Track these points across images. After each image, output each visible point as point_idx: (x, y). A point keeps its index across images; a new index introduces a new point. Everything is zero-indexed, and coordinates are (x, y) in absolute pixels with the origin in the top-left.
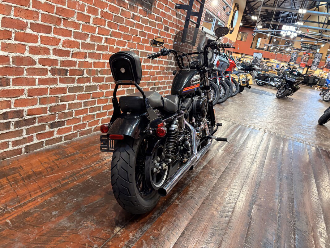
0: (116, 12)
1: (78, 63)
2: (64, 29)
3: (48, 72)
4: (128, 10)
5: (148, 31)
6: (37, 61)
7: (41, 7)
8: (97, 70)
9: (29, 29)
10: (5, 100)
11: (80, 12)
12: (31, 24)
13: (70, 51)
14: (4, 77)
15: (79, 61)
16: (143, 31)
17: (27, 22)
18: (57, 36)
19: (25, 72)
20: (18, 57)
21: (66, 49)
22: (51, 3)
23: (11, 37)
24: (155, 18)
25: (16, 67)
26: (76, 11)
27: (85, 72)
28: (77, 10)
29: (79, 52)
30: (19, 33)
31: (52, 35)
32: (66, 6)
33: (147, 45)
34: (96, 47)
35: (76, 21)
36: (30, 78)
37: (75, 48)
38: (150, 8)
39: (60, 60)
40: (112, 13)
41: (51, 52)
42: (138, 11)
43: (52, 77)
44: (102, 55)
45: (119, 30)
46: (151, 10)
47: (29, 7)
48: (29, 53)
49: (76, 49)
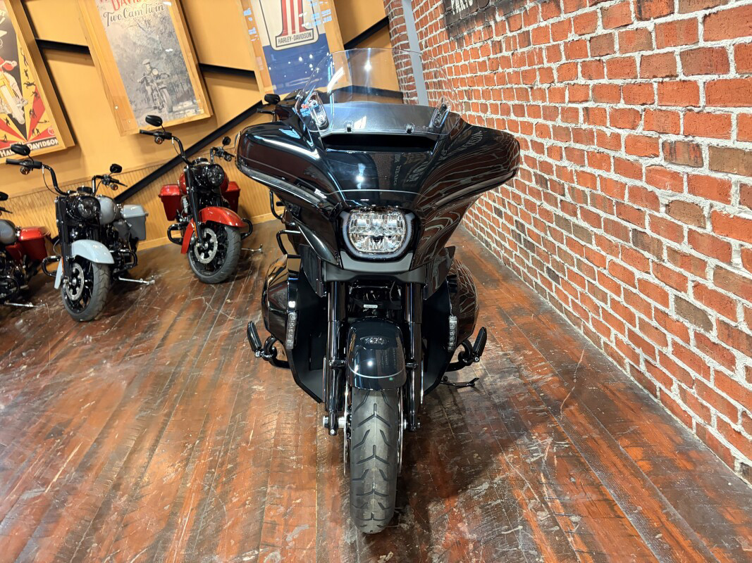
1: (554, 169)
3: (532, 178)
6: (523, 160)
8: (583, 191)
11: (540, 66)
13: (543, 145)
15: (556, 165)
17: (510, 105)
18: (530, 120)
21: (539, 140)
26: (536, 67)
27: (566, 190)
28: (538, 64)
29: (552, 146)
31: (526, 119)
32: (528, 64)
34: (572, 135)
35: (540, 86)
39: (537, 159)
40: (583, 37)
41: (530, 144)
43: (536, 187)
44: (586, 153)
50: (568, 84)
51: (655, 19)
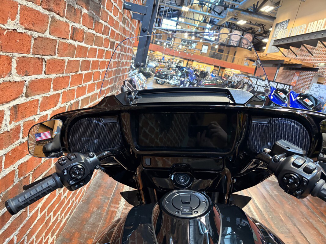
5: (92, 58)
16: (87, 59)
24: (103, 29)
33: (90, 83)
38: (97, 9)
40: (29, 33)
42: (82, 19)
45: (45, 73)
46: (98, 13)
51: (79, 42)
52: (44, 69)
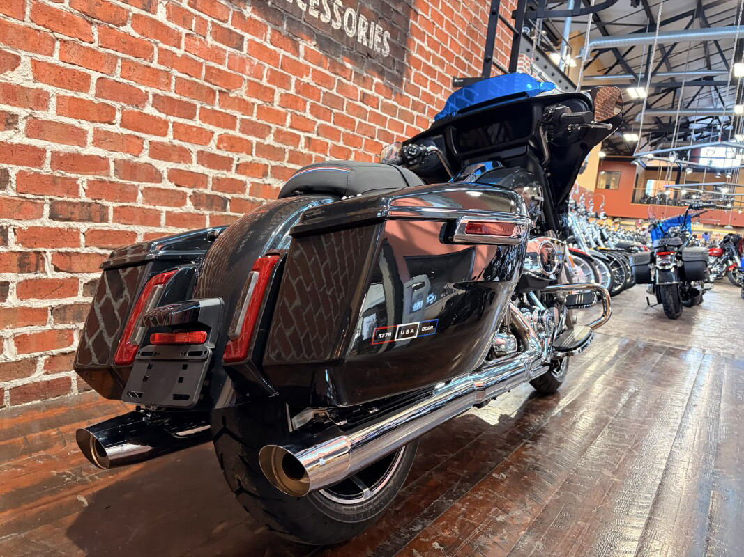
0: (327, 85)
1: (249, 185)
2: (221, 112)
3: (186, 200)
4: (351, 83)
5: (397, 131)
6: (165, 175)
7: (174, 64)
9: (150, 107)
10: (97, 253)
11: (252, 79)
12: (155, 95)
13: (232, 159)
14: (96, 203)
15: (251, 183)
16: (386, 129)
17: (147, 92)
18: (206, 126)
19: (140, 196)
20: (126, 163)
21: (224, 154)
22: (194, 57)
23: (114, 119)
24: (411, 103)
25: (121, 183)
26: (246, 77)
28: (249, 75)
29: (251, 162)
30: (130, 112)
31: (196, 122)
32: (226, 65)
34: (287, 156)
35: (245, 97)
36: (149, 209)
37: (242, 152)
38: (399, 82)
39: (211, 175)
40: (319, 87)
41: (194, 157)
42: (374, 87)
43: (196, 211)
45: (334, 123)
46: (400, 85)
47: (152, 62)
48: (150, 157)
49: (244, 154)
50: (291, 112)
52: (332, 119)
